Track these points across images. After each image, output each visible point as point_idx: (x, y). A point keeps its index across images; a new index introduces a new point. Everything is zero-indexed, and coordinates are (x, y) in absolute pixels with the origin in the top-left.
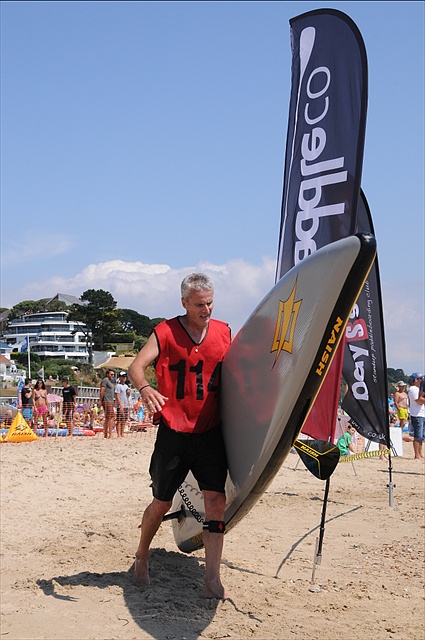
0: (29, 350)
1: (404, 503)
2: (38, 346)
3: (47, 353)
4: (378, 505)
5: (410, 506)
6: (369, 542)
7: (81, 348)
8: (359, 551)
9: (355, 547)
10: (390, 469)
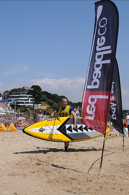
0: (15, 103)
1: (128, 151)
2: (18, 102)
3: (21, 104)
4: (120, 152)
6: (116, 163)
7: (31, 103)
8: (113, 166)
9: (112, 164)
10: (123, 141)
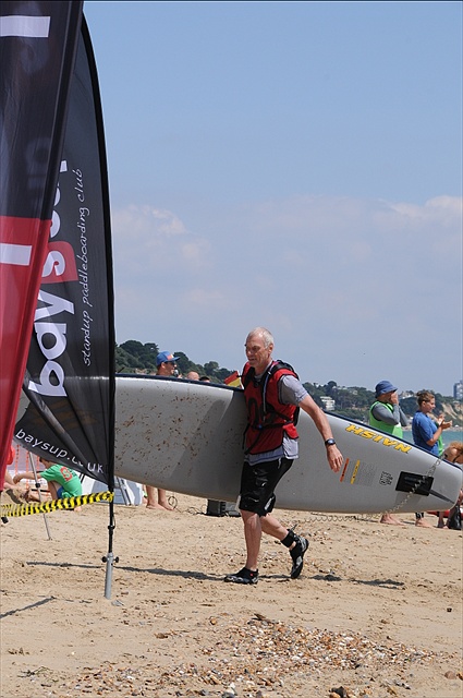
1: (132, 592)
4: (85, 595)
5: (142, 598)
6: (57, 665)
8: (37, 681)
9: (30, 673)
10: (111, 528)
